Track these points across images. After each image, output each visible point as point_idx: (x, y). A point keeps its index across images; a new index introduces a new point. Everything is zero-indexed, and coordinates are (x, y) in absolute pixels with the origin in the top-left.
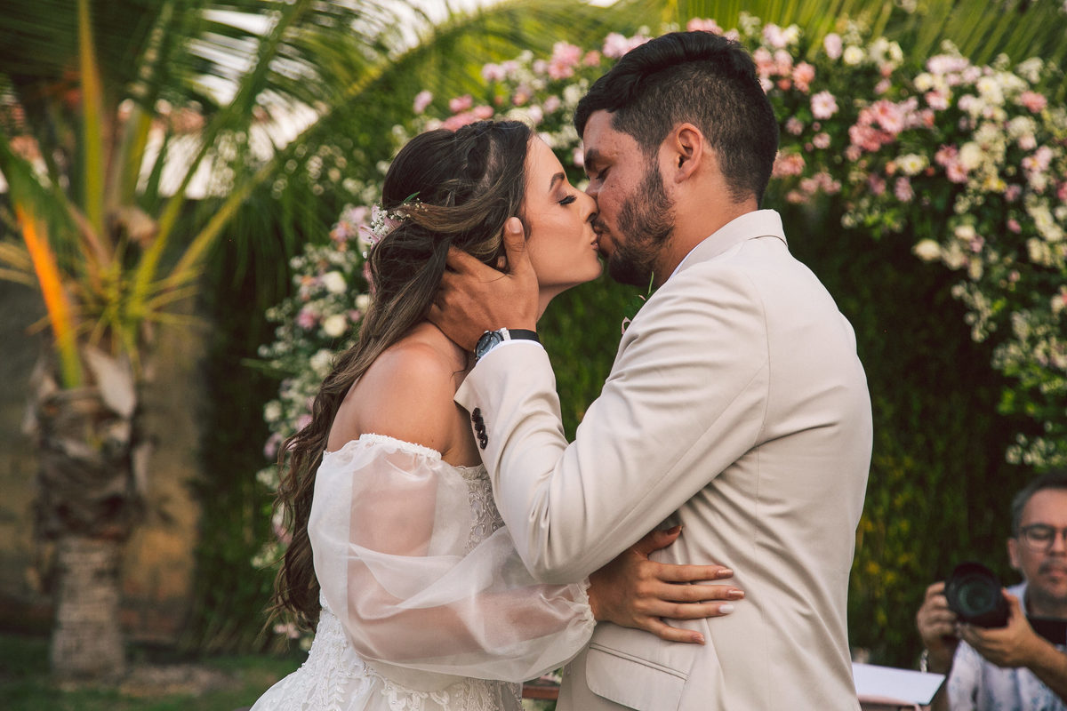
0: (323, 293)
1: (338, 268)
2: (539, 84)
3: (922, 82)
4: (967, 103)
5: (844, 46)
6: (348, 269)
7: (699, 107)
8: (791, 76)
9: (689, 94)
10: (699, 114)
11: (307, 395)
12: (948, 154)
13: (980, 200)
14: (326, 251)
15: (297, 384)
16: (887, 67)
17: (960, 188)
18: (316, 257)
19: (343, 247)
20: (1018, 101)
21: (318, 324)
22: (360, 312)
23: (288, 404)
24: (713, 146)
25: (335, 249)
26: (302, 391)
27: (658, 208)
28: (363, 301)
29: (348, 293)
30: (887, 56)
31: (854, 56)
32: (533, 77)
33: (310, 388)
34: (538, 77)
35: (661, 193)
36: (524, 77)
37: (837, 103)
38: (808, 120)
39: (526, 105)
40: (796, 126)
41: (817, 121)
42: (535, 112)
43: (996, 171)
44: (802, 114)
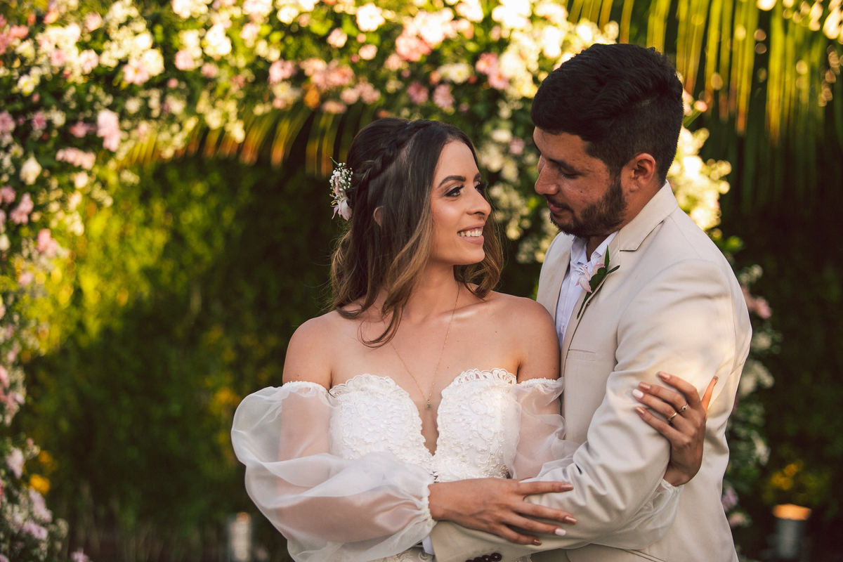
12: (488, 62)
13: (517, 106)
17: (500, 94)
27: (615, 209)
35: (620, 200)
37: (382, 15)
38: (354, 32)
39: (62, 22)
40: (338, 39)
41: (363, 32)
42: (73, 32)
43: (530, 78)
44: (348, 27)
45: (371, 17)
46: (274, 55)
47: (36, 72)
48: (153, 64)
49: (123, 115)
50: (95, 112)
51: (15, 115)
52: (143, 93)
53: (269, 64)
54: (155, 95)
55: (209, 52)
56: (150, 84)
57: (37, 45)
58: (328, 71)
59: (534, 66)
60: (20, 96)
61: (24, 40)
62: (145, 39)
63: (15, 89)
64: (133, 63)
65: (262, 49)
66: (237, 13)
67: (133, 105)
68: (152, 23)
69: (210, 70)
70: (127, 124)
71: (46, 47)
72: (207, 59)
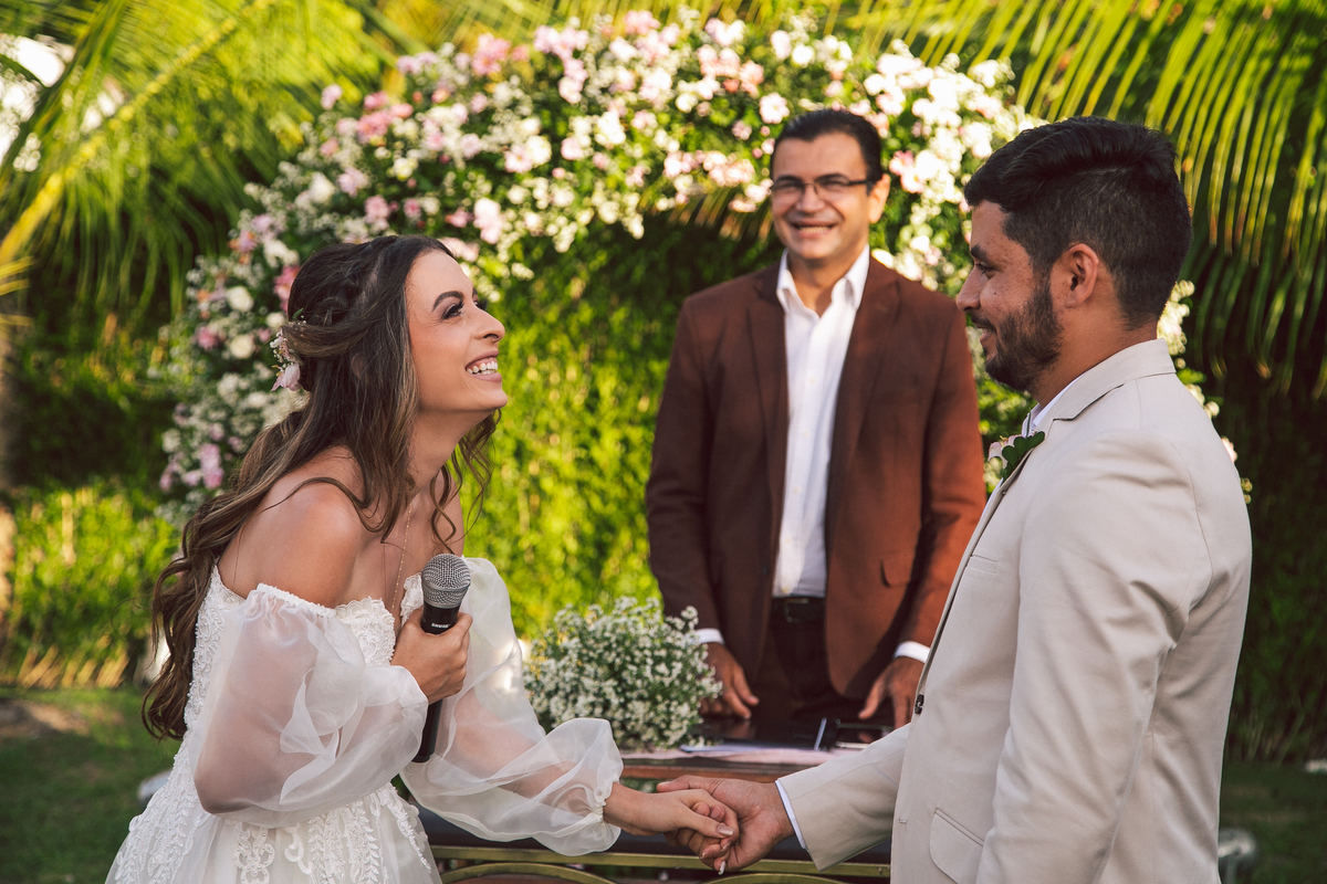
0: (227, 310)
1: (242, 282)
2: (462, 80)
3: (873, 85)
4: (919, 107)
5: (793, 44)
6: (253, 282)
7: (1102, 228)
8: (738, 75)
9: (1093, 211)
10: (1101, 236)
11: (211, 422)
12: (903, 162)
13: (936, 211)
14: (225, 262)
15: (198, 410)
16: (836, 68)
17: (915, 198)
18: (214, 271)
19: (247, 259)
20: (971, 106)
21: (221, 344)
22: (270, 332)
23: (187, 433)
24: (1111, 271)
25: (238, 261)
26: (205, 417)
27: (1044, 332)
28: (275, 320)
29: (254, 309)
30: (836, 56)
31: (803, 57)
32: (455, 72)
33: (213, 415)
34: (460, 72)
35: (1050, 316)
36: (446, 70)
37: (787, 106)
38: (757, 124)
39: (448, 103)
40: (743, 130)
41: (767, 125)
42: (459, 112)
43: (951, 180)
44: (750, 117)
45: (776, 108)
46: (674, 146)
47: (414, 155)
48: (540, 151)
49: (506, 204)
50: (474, 201)
51: (389, 199)
52: (528, 182)
53: (665, 153)
54: (541, 185)
55: (600, 139)
56: (536, 172)
57: (420, 125)
58: (730, 165)
59: (956, 167)
60: (394, 180)
61: (405, 119)
62: (532, 124)
63: (391, 172)
64: (516, 149)
65: (662, 139)
66: (632, 98)
67: (516, 194)
68: (540, 107)
69: (601, 160)
70: (511, 214)
71: (430, 128)
72: (597, 147)
